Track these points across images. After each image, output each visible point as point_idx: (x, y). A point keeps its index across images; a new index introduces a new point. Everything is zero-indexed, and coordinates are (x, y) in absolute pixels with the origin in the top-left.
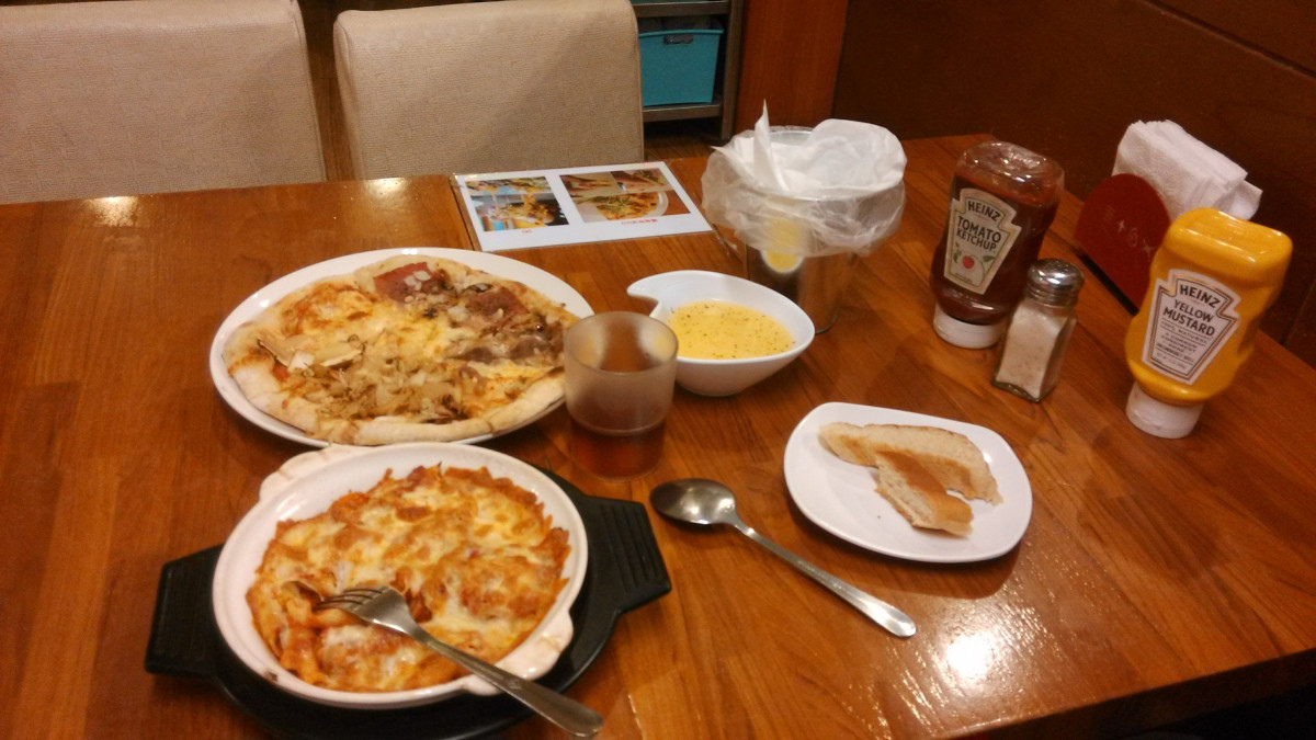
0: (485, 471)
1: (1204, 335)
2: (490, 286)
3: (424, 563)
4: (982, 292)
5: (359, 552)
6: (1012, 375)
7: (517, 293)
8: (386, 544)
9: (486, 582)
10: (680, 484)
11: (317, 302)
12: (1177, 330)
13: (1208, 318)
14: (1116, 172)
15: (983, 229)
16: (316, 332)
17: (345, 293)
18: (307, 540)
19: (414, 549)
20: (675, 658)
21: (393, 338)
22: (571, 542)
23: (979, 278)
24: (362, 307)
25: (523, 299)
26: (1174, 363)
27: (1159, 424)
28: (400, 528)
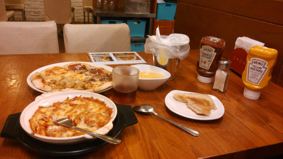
0: (92, 97)
1: (260, 72)
2: (95, 69)
3: (75, 114)
4: (208, 69)
5: (59, 113)
6: (217, 87)
7: (102, 70)
8: (66, 111)
9: (91, 118)
10: (139, 106)
11: (54, 70)
12: (254, 72)
13: (261, 68)
14: (235, 48)
15: (208, 54)
16: (53, 76)
17: (61, 69)
18: (46, 111)
19: (73, 111)
20: (139, 140)
21: (72, 77)
22: (113, 110)
23: (207, 66)
24: (65, 72)
25: (103, 71)
26: (254, 80)
27: (251, 96)
28: (70, 108)
